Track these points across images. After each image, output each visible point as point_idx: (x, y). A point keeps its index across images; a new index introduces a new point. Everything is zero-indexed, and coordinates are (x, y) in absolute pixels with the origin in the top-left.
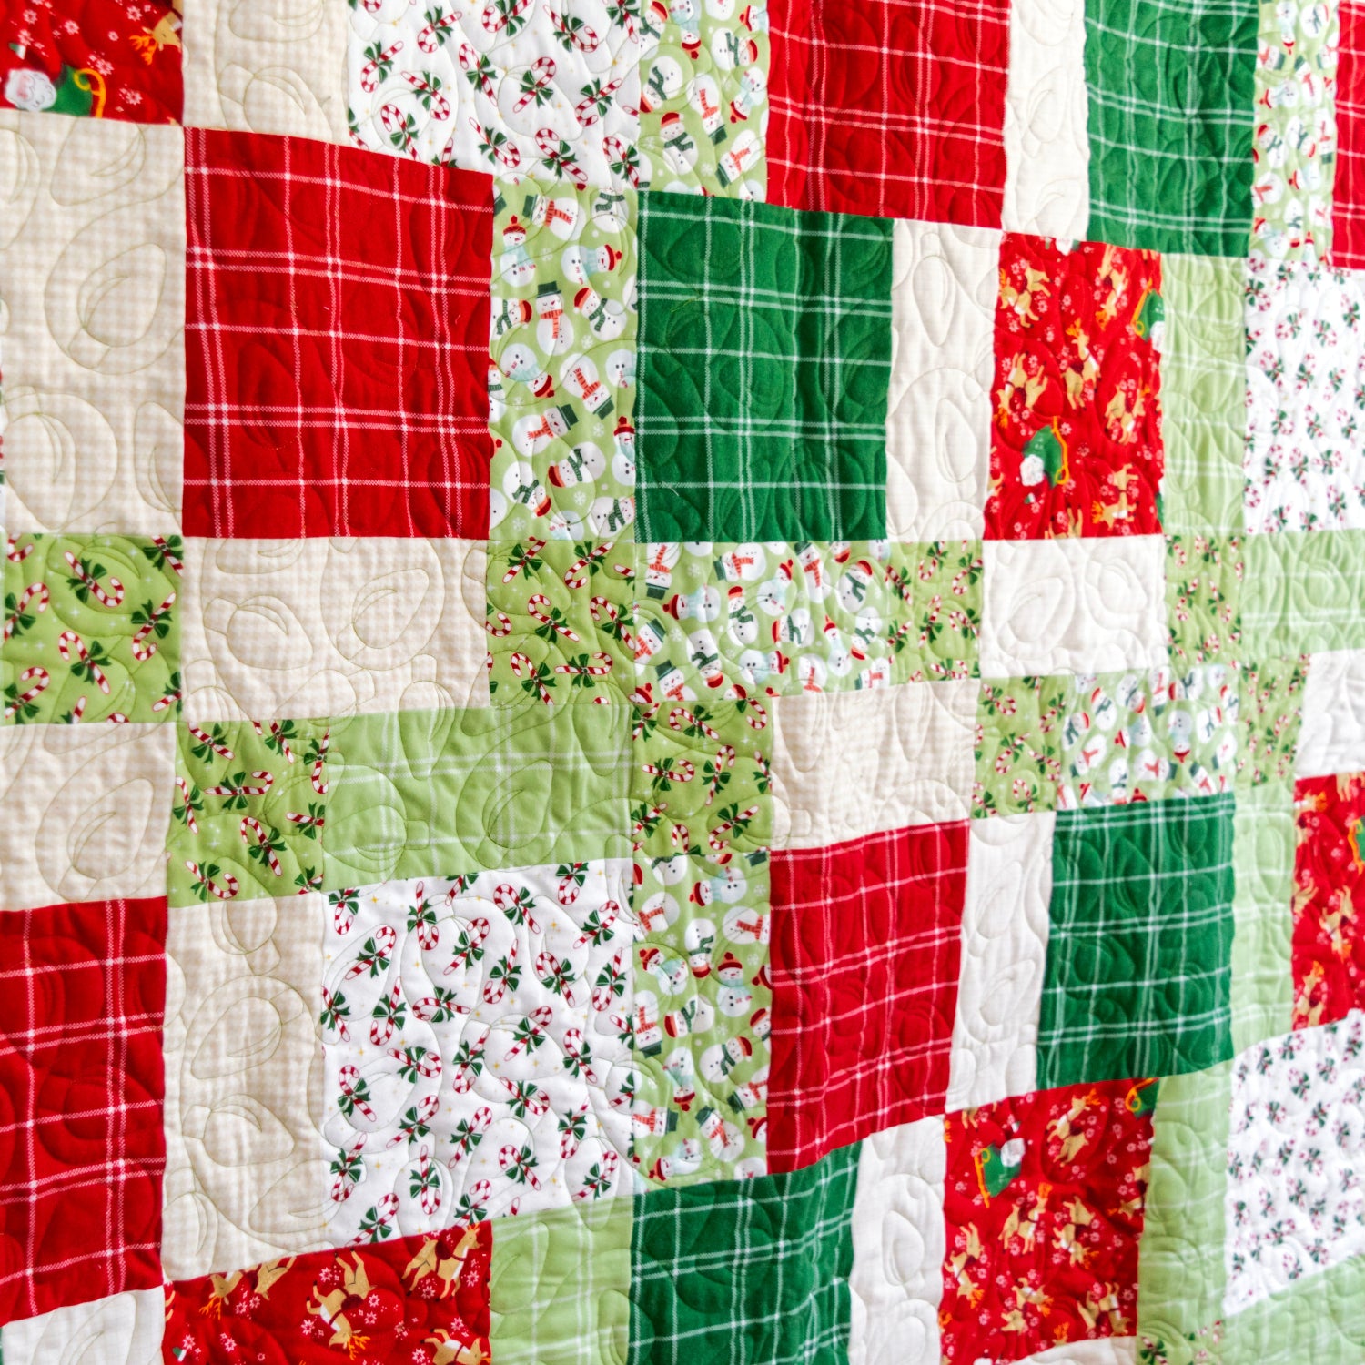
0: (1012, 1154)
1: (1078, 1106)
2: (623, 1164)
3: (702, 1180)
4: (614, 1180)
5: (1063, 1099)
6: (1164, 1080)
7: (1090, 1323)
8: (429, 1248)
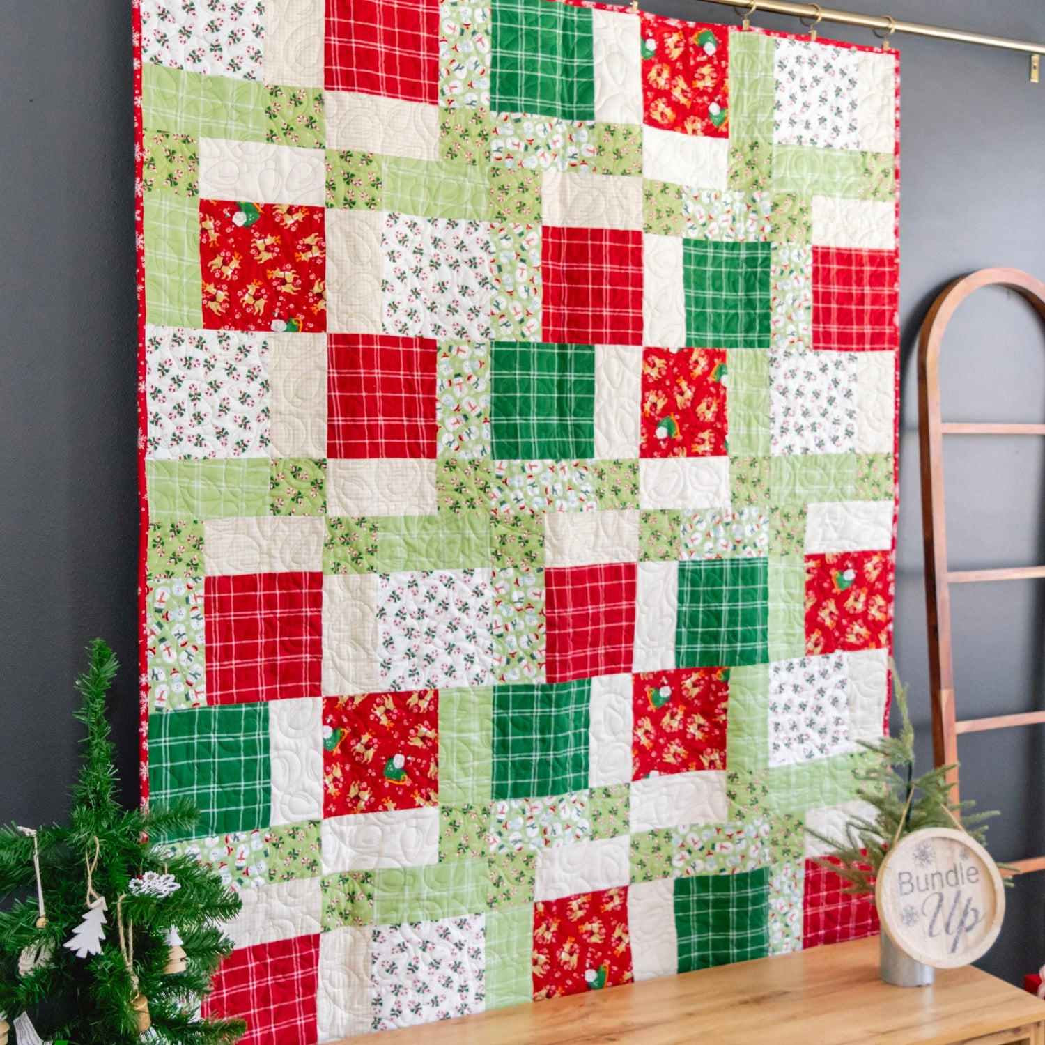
0: (665, 692)
1: (695, 676)
2: (489, 675)
3: (520, 683)
4: (486, 680)
5: (689, 672)
6: (733, 668)
7: (706, 763)
8: (415, 697)
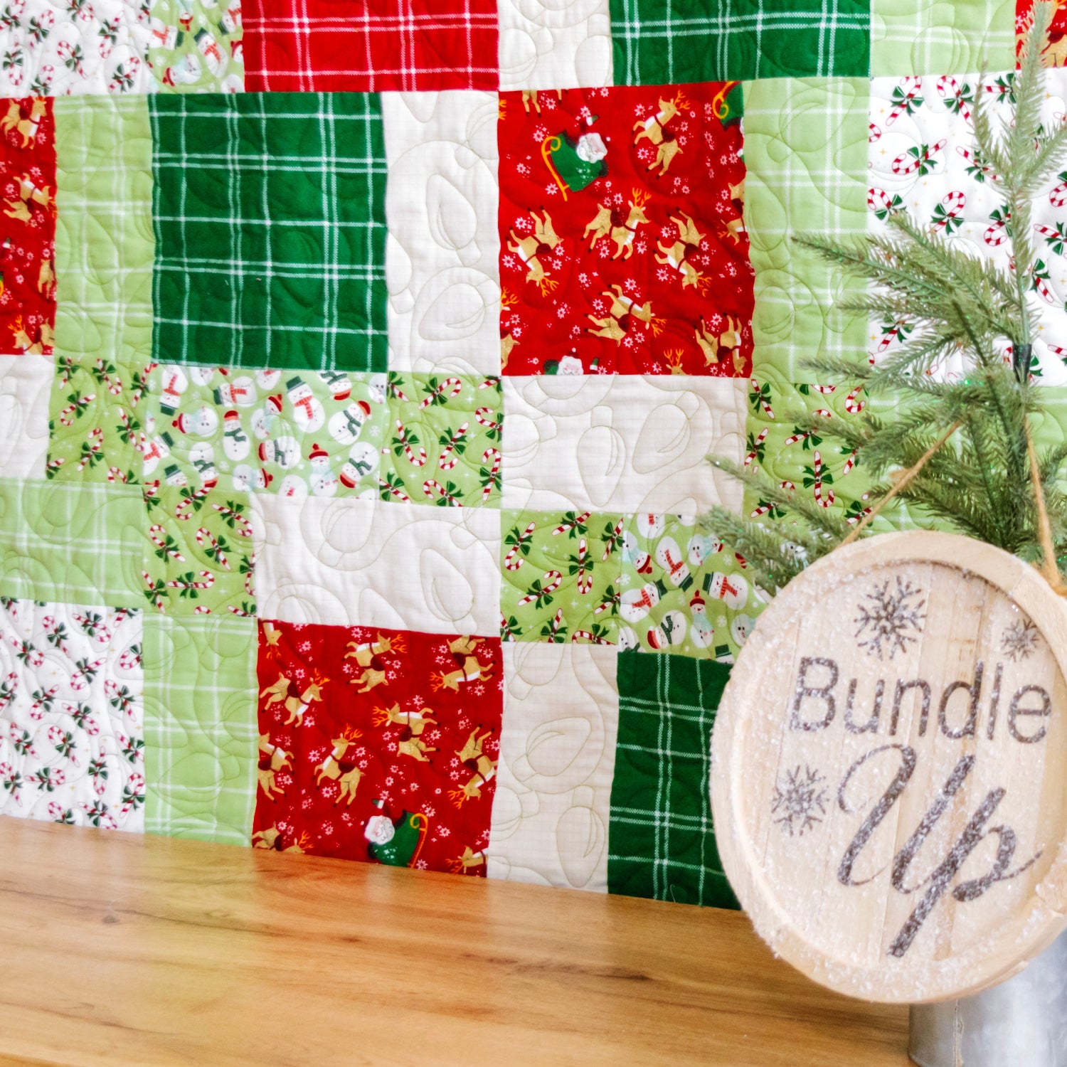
0: (591, 149)
1: (667, 110)
2: (143, 66)
3: (201, 91)
4: (136, 79)
5: (650, 97)
6: (747, 85)
7: (711, 356)
8: (14, 110)
